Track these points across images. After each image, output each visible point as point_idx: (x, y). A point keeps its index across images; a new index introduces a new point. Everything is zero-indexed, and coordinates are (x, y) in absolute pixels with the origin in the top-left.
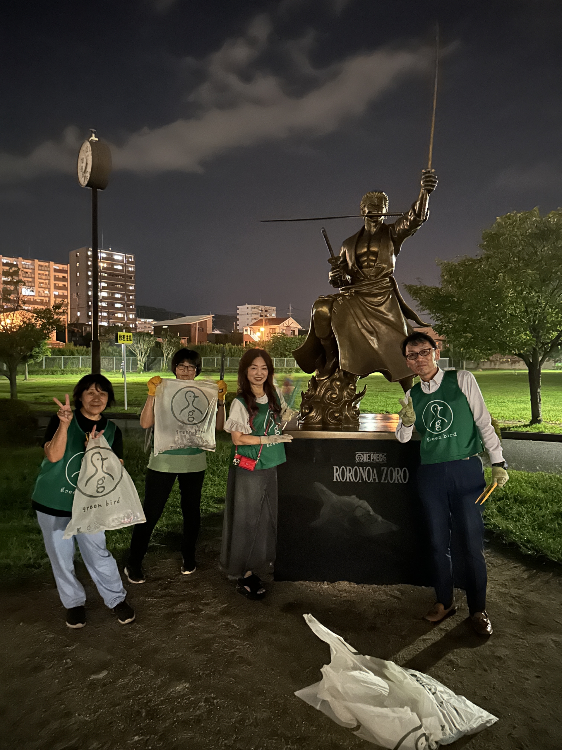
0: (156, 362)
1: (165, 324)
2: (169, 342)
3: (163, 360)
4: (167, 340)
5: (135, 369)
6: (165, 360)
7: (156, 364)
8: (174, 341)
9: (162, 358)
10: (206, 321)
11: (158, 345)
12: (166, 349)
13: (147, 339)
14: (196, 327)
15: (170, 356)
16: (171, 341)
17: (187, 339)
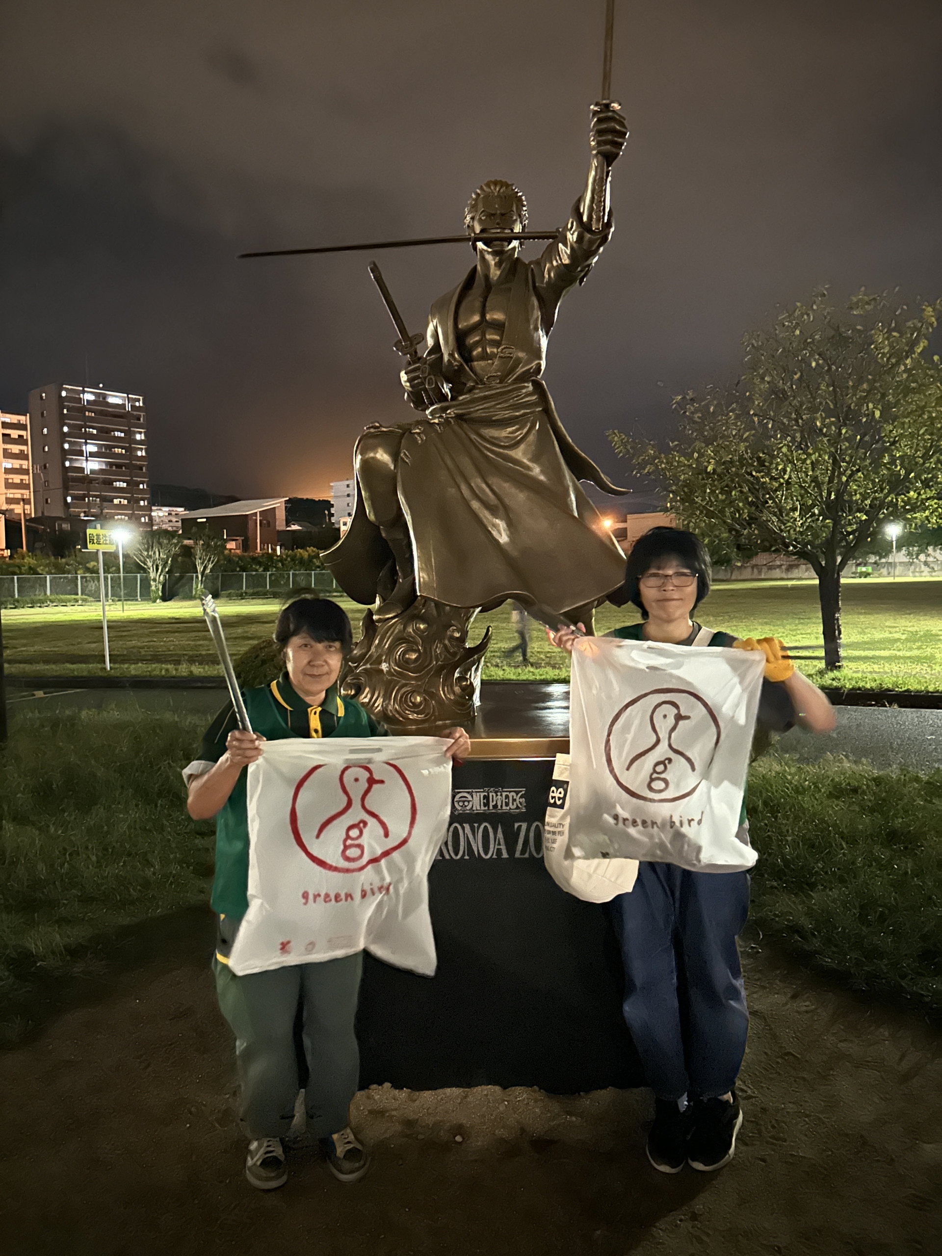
0: (184, 581)
1: (201, 515)
2: (205, 547)
3: (197, 577)
4: (202, 542)
5: (147, 595)
6: (200, 579)
7: (183, 586)
8: (216, 544)
9: (195, 575)
10: (274, 508)
11: (188, 552)
12: (200, 559)
13: (165, 541)
14: (256, 520)
15: (208, 571)
16: (209, 546)
17: (241, 542)
